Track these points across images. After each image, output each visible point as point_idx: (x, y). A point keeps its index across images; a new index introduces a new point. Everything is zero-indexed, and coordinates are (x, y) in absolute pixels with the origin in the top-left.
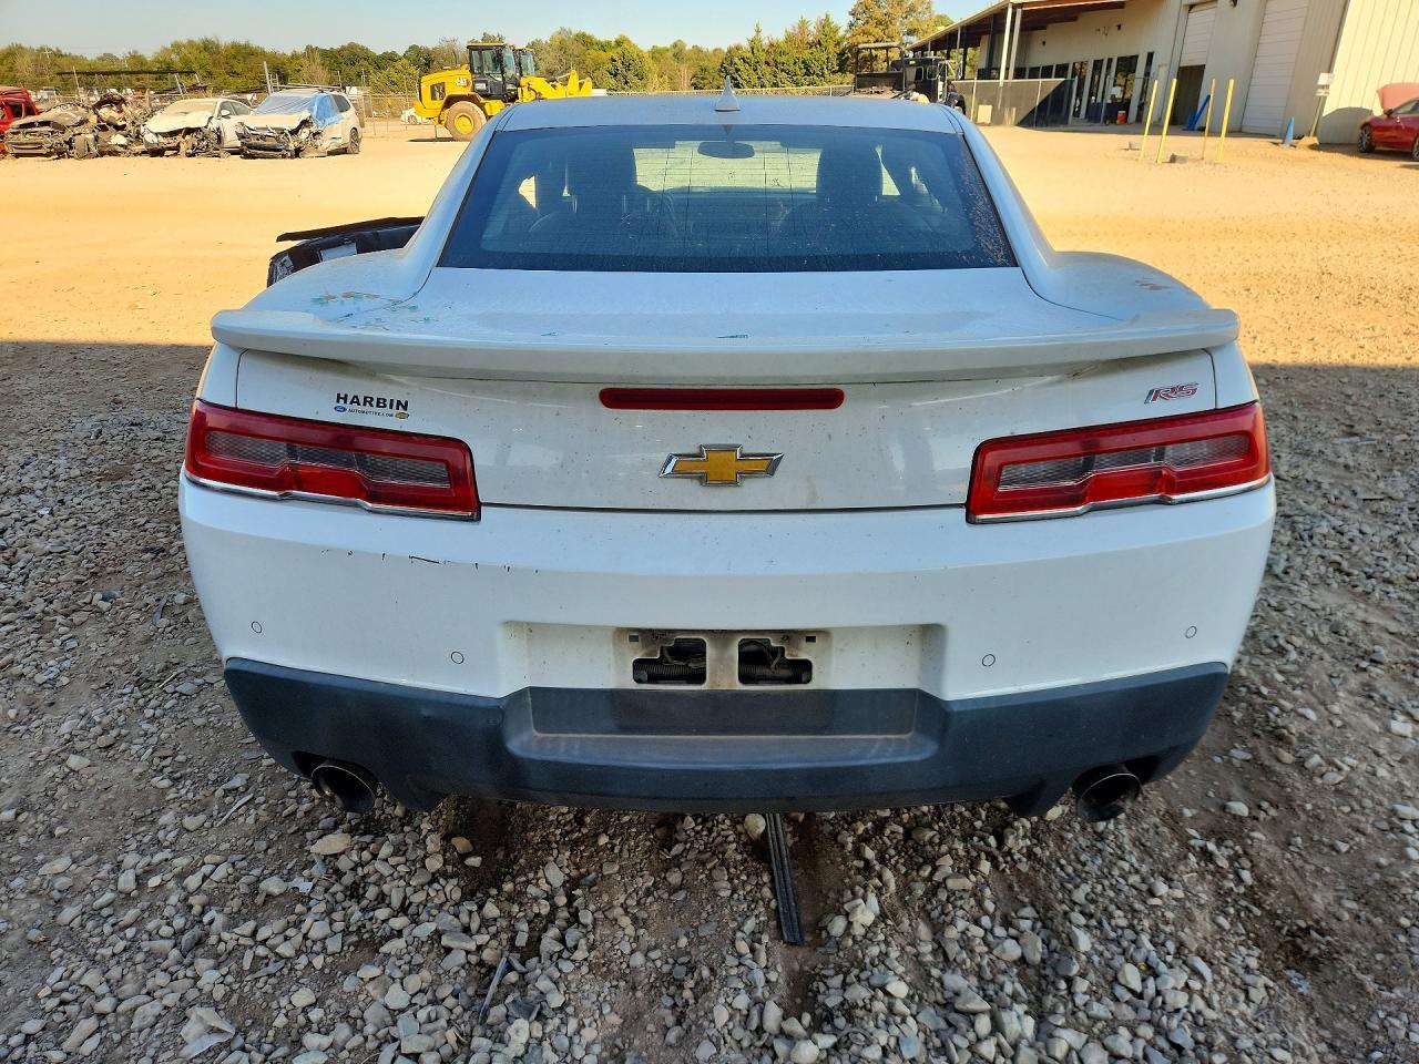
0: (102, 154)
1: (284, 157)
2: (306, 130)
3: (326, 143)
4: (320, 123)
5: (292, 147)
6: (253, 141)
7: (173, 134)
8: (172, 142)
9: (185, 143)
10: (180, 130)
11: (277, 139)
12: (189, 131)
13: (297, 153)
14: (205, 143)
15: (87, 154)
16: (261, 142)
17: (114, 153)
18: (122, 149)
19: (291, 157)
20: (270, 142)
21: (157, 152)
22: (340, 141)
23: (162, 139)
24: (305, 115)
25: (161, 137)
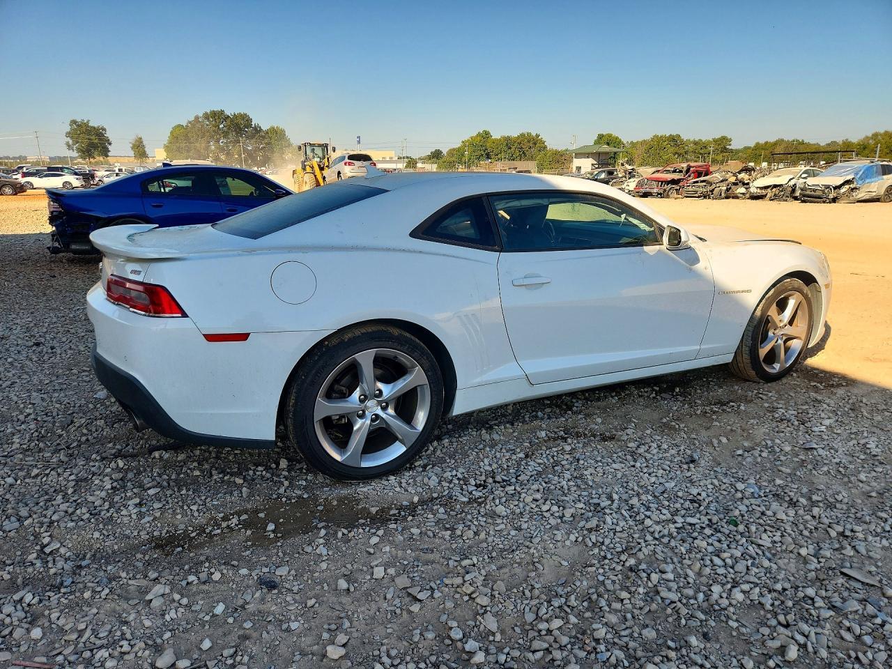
0: (727, 198)
1: (824, 202)
2: (847, 187)
3: (861, 195)
4: (860, 182)
5: (831, 196)
6: (808, 192)
7: (766, 188)
8: (764, 192)
9: (770, 193)
10: (770, 186)
11: (823, 191)
12: (775, 186)
13: (834, 200)
14: (783, 193)
15: (719, 197)
16: (813, 193)
17: (736, 197)
18: (741, 195)
19: (830, 203)
20: (818, 193)
21: (755, 197)
22: (874, 194)
23: (759, 191)
24: (849, 177)
25: (759, 189)
